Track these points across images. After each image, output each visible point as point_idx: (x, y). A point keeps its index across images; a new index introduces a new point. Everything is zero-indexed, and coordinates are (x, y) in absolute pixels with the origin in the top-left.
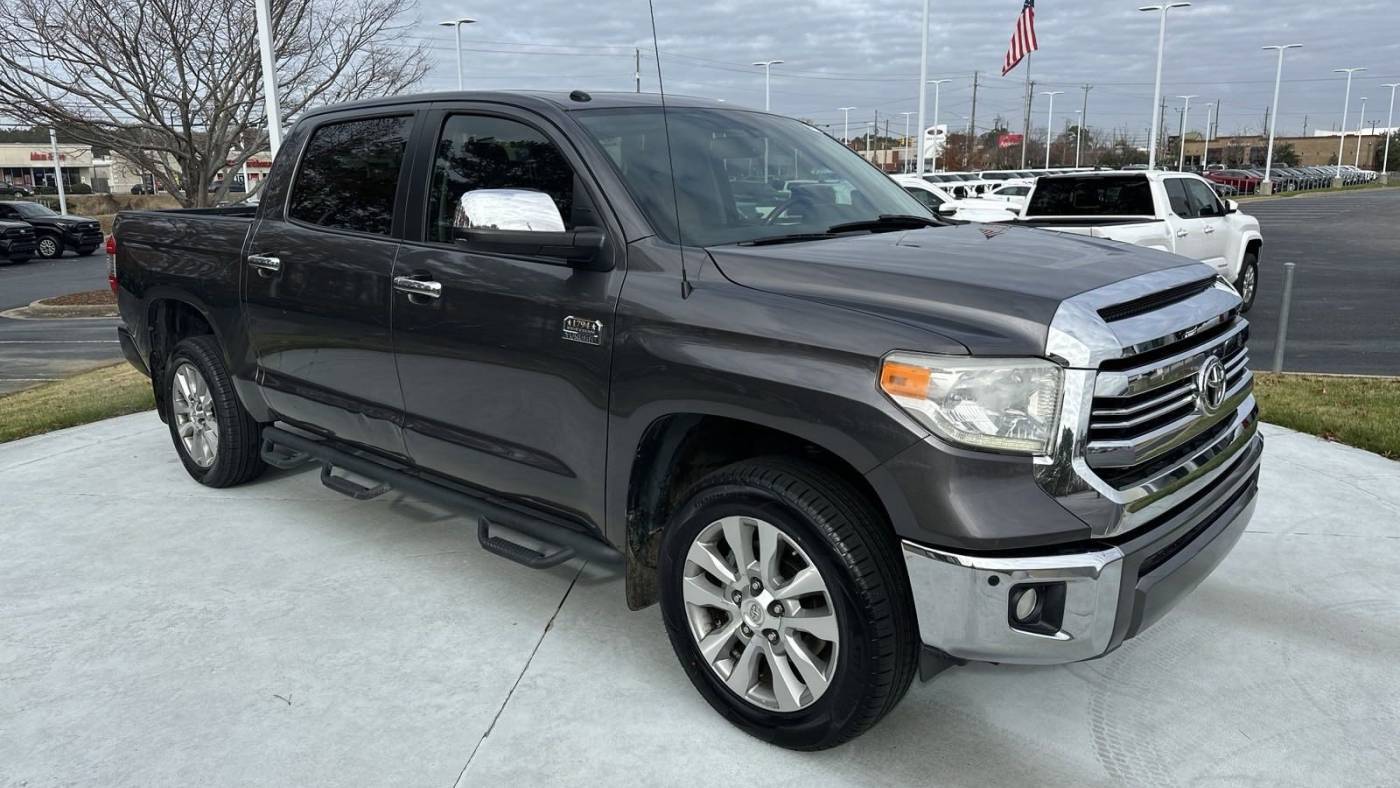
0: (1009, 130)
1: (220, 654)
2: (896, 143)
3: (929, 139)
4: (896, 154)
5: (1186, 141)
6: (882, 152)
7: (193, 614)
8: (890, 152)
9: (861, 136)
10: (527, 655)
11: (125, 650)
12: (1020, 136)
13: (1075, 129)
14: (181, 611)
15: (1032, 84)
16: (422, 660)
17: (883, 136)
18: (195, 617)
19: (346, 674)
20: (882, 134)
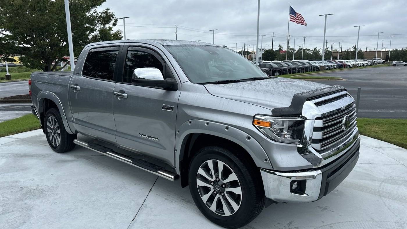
0: (283, 49)
1: (57, 199)
2: (251, 53)
3: (260, 52)
4: (250, 56)
5: (333, 52)
6: (247, 55)
7: (49, 188)
8: (249, 55)
9: (241, 51)
10: (144, 198)
11: (30, 198)
12: (286, 51)
13: (301, 49)
14: (45, 187)
15: (289, 36)
16: (115, 200)
17: (247, 51)
18: (50, 189)
19: (93, 204)
20: (246, 50)
